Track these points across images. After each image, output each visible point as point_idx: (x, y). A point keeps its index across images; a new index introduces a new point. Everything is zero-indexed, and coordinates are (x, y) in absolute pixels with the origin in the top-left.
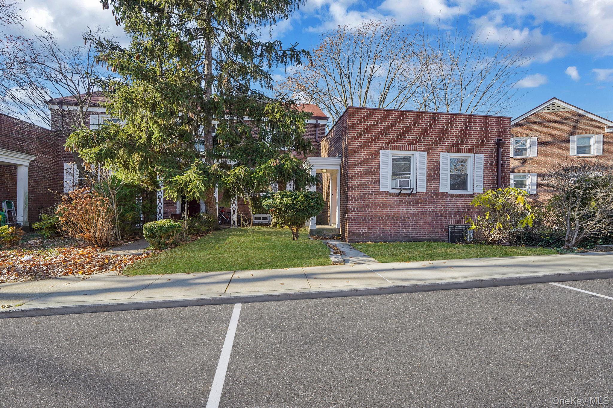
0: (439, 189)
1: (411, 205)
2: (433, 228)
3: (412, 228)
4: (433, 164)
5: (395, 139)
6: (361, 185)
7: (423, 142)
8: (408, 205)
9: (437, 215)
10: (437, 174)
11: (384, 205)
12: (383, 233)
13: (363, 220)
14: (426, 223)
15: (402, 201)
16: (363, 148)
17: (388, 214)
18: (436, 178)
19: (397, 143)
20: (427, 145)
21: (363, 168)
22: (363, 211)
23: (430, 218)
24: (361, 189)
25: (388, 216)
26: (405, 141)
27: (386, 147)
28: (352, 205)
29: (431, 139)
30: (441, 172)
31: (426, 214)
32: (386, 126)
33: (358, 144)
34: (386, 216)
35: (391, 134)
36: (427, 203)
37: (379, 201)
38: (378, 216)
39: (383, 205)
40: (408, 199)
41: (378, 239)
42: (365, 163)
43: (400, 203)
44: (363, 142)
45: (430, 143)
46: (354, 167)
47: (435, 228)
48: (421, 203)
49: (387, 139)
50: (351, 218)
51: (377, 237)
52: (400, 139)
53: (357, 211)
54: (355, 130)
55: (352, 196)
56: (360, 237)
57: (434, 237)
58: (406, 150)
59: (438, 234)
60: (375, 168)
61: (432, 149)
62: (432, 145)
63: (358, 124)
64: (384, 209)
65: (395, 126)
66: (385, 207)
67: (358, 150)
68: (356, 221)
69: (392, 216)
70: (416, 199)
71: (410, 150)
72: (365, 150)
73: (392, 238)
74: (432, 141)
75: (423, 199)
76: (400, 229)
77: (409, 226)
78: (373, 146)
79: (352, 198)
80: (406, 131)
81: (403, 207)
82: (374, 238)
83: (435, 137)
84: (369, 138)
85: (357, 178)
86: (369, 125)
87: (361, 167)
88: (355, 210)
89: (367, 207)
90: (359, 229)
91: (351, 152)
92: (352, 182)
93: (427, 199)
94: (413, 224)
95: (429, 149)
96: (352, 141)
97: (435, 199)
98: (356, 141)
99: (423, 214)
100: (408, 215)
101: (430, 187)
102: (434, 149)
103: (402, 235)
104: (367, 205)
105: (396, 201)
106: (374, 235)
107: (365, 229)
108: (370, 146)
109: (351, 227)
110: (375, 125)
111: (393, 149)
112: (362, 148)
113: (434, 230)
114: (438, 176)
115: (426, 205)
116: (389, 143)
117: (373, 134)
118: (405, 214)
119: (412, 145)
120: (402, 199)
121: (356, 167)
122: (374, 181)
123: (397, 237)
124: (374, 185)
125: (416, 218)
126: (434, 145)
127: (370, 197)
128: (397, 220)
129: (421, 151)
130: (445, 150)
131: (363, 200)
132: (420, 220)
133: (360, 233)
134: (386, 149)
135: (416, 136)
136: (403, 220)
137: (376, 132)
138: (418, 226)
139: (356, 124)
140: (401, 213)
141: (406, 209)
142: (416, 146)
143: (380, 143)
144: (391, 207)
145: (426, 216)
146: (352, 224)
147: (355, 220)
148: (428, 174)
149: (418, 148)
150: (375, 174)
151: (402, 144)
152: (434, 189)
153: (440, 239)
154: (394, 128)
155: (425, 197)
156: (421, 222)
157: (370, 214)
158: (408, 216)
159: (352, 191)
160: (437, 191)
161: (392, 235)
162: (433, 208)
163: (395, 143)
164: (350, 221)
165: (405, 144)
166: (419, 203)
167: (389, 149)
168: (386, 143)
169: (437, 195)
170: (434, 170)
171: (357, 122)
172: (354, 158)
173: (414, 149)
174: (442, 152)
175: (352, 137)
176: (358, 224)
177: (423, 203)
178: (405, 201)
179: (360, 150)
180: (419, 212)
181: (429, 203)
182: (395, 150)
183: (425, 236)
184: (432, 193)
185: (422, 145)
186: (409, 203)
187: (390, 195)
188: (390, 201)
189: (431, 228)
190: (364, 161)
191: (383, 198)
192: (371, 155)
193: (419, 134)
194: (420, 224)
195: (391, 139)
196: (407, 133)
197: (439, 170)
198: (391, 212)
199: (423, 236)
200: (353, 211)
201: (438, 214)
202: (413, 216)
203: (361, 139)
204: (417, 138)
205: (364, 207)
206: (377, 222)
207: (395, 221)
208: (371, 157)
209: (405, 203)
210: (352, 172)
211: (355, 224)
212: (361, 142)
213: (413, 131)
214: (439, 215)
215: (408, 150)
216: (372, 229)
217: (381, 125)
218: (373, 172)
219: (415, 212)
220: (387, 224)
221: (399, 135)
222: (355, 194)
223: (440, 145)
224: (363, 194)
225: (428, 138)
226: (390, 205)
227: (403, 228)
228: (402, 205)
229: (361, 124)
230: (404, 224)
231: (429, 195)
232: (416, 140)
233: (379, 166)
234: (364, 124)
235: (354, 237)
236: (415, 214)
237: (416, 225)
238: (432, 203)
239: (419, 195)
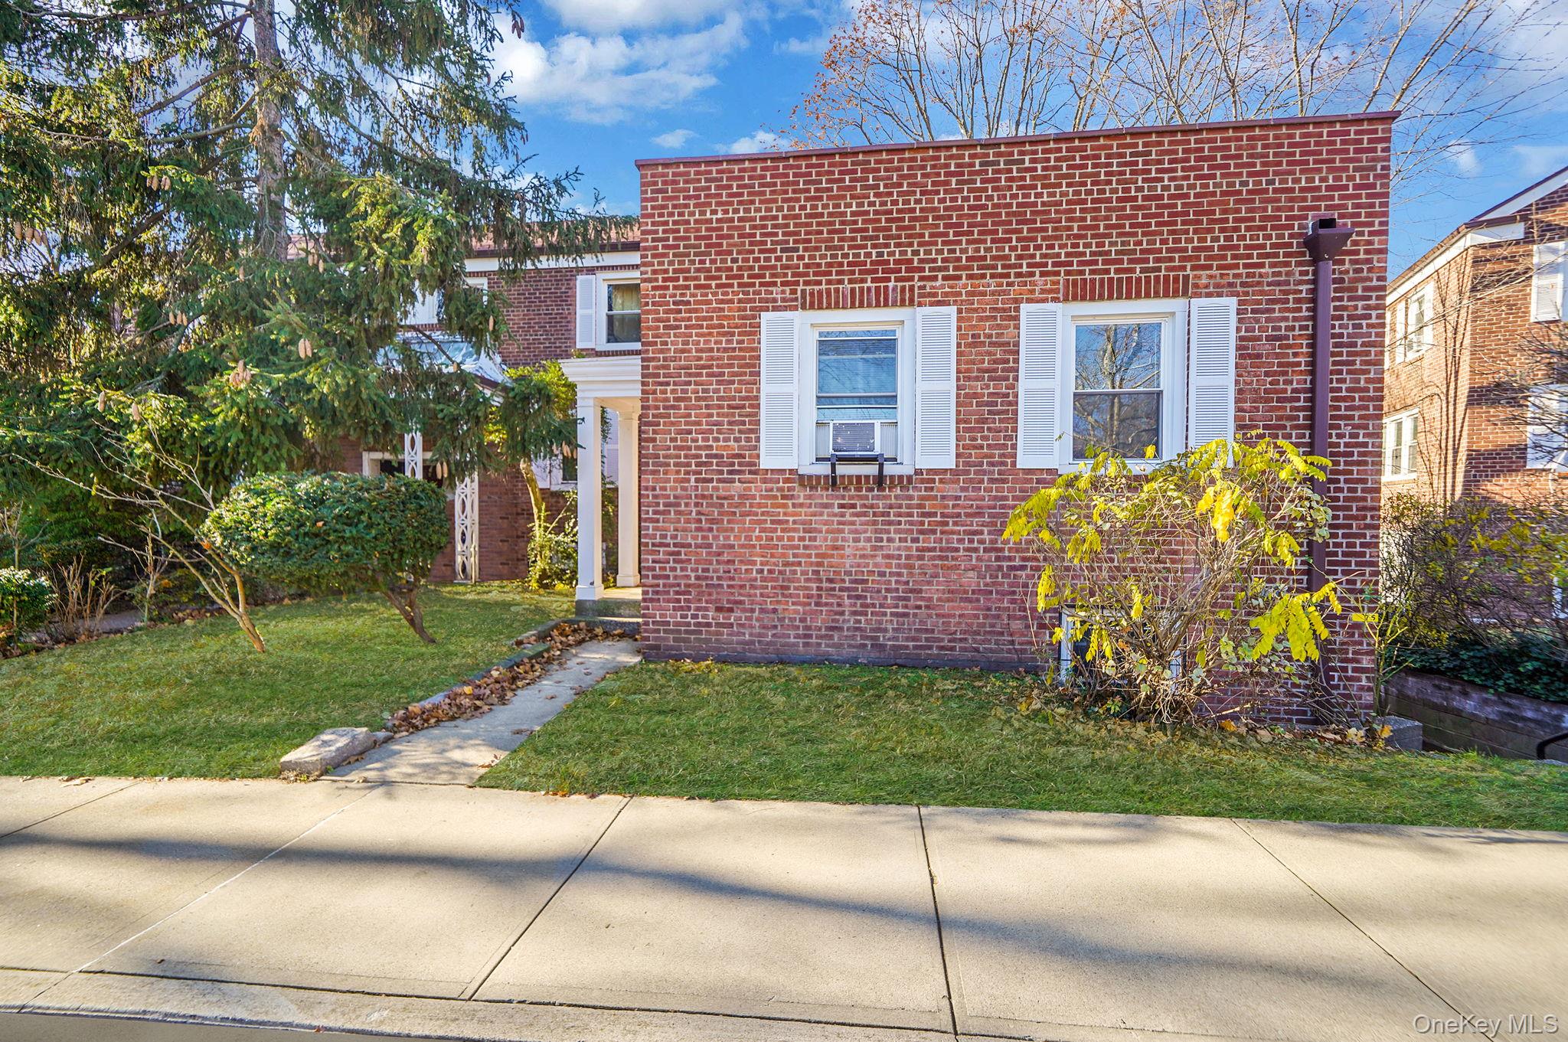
0: (1014, 456)
1: (890, 523)
2: (986, 617)
3: (892, 614)
4: (989, 353)
5: (819, 265)
6: (689, 448)
7: (940, 269)
8: (875, 523)
9: (1005, 564)
10: (1007, 395)
11: (780, 522)
12: (775, 627)
13: (698, 578)
14: (956, 594)
15: (853, 506)
16: (696, 311)
17: (795, 555)
18: (999, 413)
19: (829, 282)
20: (959, 278)
21: (696, 383)
22: (697, 546)
23: (971, 574)
24: (689, 465)
25: (793, 564)
26: (861, 272)
27: (784, 300)
28: (657, 521)
29: (978, 250)
30: (1022, 386)
31: (954, 558)
32: (785, 217)
33: (675, 296)
34: (786, 564)
35: (806, 249)
36: (959, 515)
37: (760, 505)
38: (754, 563)
39: (773, 522)
40: (878, 497)
41: (754, 651)
42: (703, 367)
43: (843, 515)
44: (697, 287)
45: (971, 268)
46: (661, 384)
47: (998, 617)
48: (935, 514)
49: (787, 267)
50: (654, 569)
51: (752, 643)
52: (841, 264)
53: (675, 545)
54: (664, 247)
55: (654, 489)
56: (685, 640)
57: (991, 650)
58: (869, 305)
59: (1012, 642)
60: (740, 382)
61: (984, 294)
62: (983, 276)
63: (675, 223)
64: (780, 539)
65: (822, 215)
66: (783, 530)
67: (675, 320)
68: (671, 580)
69: (811, 564)
70: (911, 498)
71: (886, 305)
72: (705, 319)
73: (812, 650)
74: (984, 258)
75: (943, 498)
76: (842, 613)
77: (881, 606)
78: (731, 301)
79: (655, 497)
80: (866, 230)
81: (856, 532)
82: (739, 648)
83: (993, 241)
84: (718, 269)
85: (673, 424)
86: (719, 221)
87: (689, 383)
88: (669, 540)
89: (711, 530)
90: (681, 608)
91: (649, 328)
92: (654, 440)
93: (958, 498)
94: (899, 598)
95: (968, 294)
96: (654, 288)
97: (996, 498)
98: (667, 288)
99: (941, 558)
100: (879, 560)
101: (975, 447)
102: (993, 293)
103: (853, 637)
104: (712, 521)
105: (826, 506)
106: (739, 634)
107: (706, 609)
108: (722, 302)
109: (652, 600)
110: (740, 219)
111: (812, 307)
112: (689, 311)
113: (993, 626)
114: (1010, 404)
115: (955, 524)
116: (797, 283)
117: (730, 253)
118: (863, 556)
119: (891, 285)
120: (851, 498)
121: (668, 384)
122: (740, 432)
123: (833, 646)
124: (740, 448)
125: (911, 574)
126: (993, 276)
127: (722, 493)
128: (830, 581)
129: (932, 304)
130: (1043, 291)
131: (697, 505)
132: (929, 583)
133: (688, 624)
134: (785, 308)
135: (911, 245)
136: (856, 581)
137: (743, 244)
138: (919, 607)
139: (666, 223)
140: (848, 551)
141: (869, 540)
142: (912, 288)
143: (762, 284)
144: (805, 531)
145: (957, 567)
146: (657, 593)
147: (667, 577)
148: (967, 395)
149: (920, 296)
150: (743, 407)
151: (850, 281)
152: (992, 456)
153: (1020, 660)
154: (819, 224)
155: (952, 490)
156: (934, 591)
157: (725, 557)
158: (876, 565)
159: (654, 472)
160: (1004, 464)
161: (810, 636)
162: (986, 537)
163: (819, 283)
164: (651, 581)
165: (863, 281)
166: (924, 515)
167: (796, 308)
168: (783, 284)
169: (1004, 481)
170: (991, 379)
171: (671, 214)
172: (661, 351)
173: (903, 301)
174: (1029, 301)
175: (655, 272)
176: (677, 593)
177: (943, 515)
178: (865, 506)
179: (683, 319)
180: (924, 549)
181: (967, 515)
182: (820, 308)
183: (952, 649)
184: (984, 472)
185: (935, 278)
186: (883, 514)
187: (802, 485)
188: (801, 505)
189: (977, 617)
190: (700, 359)
191: (775, 497)
192: (724, 334)
193: (922, 235)
194: (930, 599)
195: (806, 266)
196: (871, 238)
197: (1016, 379)
198: (806, 547)
199: (942, 648)
200: (661, 545)
201: (1010, 559)
202: (898, 566)
203: (686, 279)
204: (916, 253)
205: (698, 529)
206: (752, 587)
207: (825, 585)
208: (729, 342)
209: (865, 514)
210: (655, 400)
211: (668, 593)
212: (688, 287)
213: (898, 228)
214: (1017, 563)
215: (878, 305)
216: (731, 610)
217: (762, 218)
218: (734, 398)
219: (909, 549)
220: (790, 596)
221: (835, 248)
222: (668, 481)
223: (1019, 275)
224: (697, 481)
225: (965, 250)
226: (803, 523)
227: (855, 613)
228: (853, 523)
229: (688, 222)
230: (858, 597)
231: (971, 481)
232: (911, 261)
233: (758, 374)
234: (696, 222)
235: (667, 639)
236: (908, 557)
237: (912, 603)
238: (980, 514)
239: (923, 481)
